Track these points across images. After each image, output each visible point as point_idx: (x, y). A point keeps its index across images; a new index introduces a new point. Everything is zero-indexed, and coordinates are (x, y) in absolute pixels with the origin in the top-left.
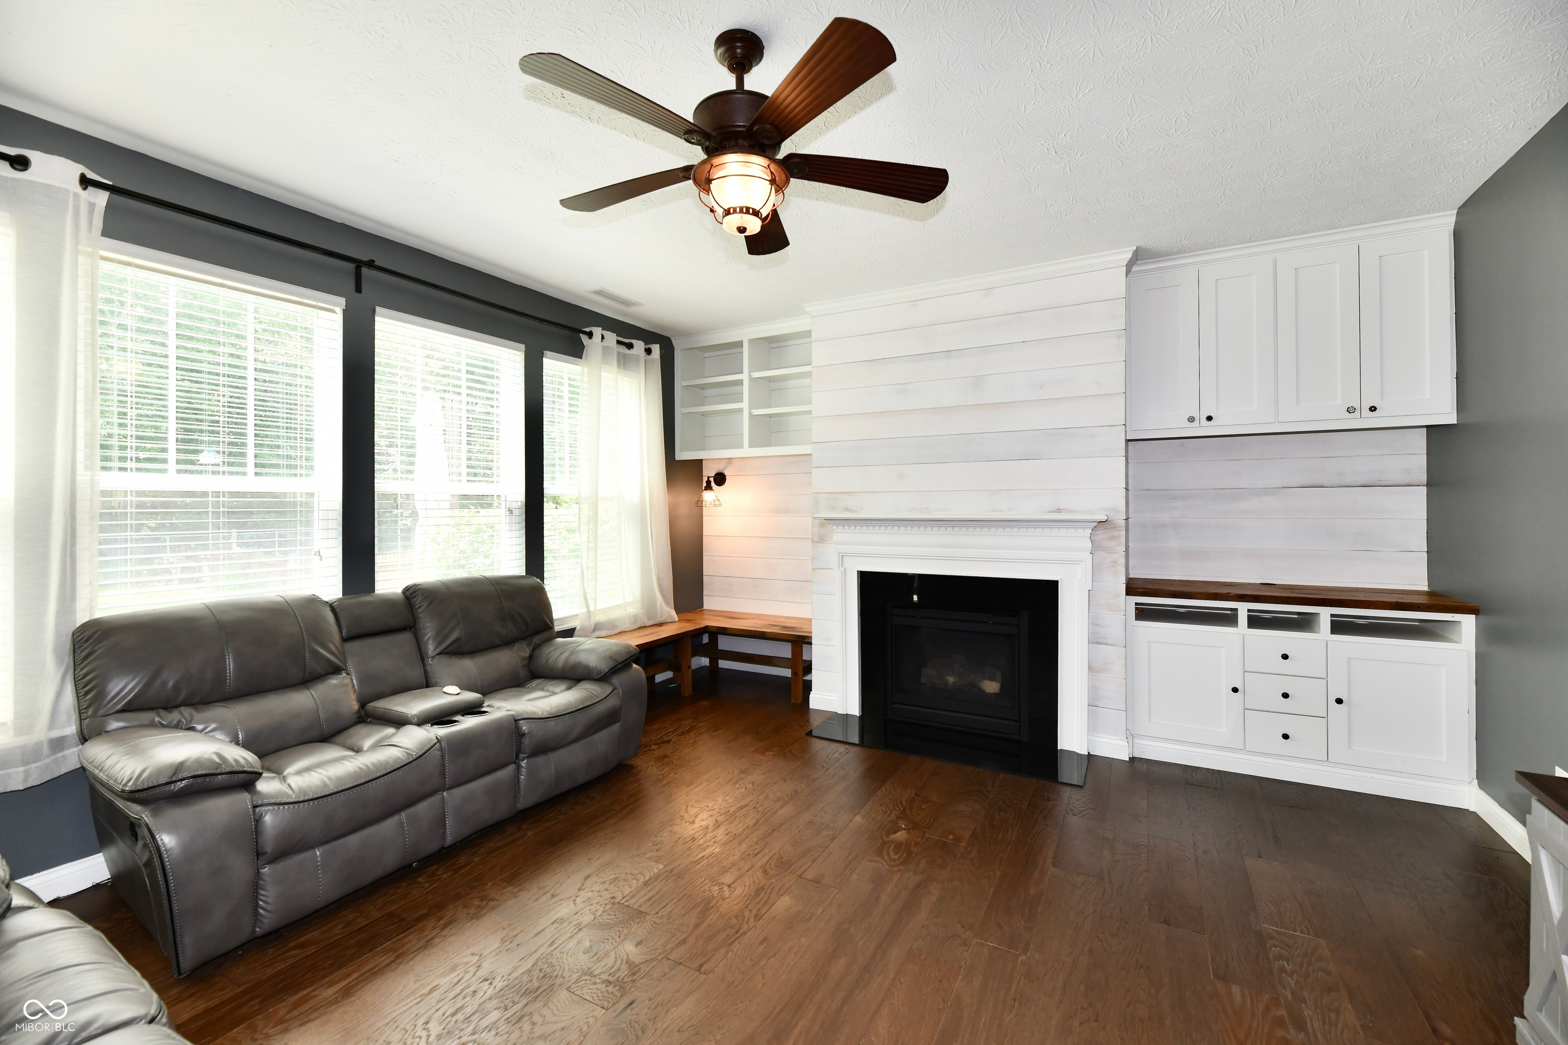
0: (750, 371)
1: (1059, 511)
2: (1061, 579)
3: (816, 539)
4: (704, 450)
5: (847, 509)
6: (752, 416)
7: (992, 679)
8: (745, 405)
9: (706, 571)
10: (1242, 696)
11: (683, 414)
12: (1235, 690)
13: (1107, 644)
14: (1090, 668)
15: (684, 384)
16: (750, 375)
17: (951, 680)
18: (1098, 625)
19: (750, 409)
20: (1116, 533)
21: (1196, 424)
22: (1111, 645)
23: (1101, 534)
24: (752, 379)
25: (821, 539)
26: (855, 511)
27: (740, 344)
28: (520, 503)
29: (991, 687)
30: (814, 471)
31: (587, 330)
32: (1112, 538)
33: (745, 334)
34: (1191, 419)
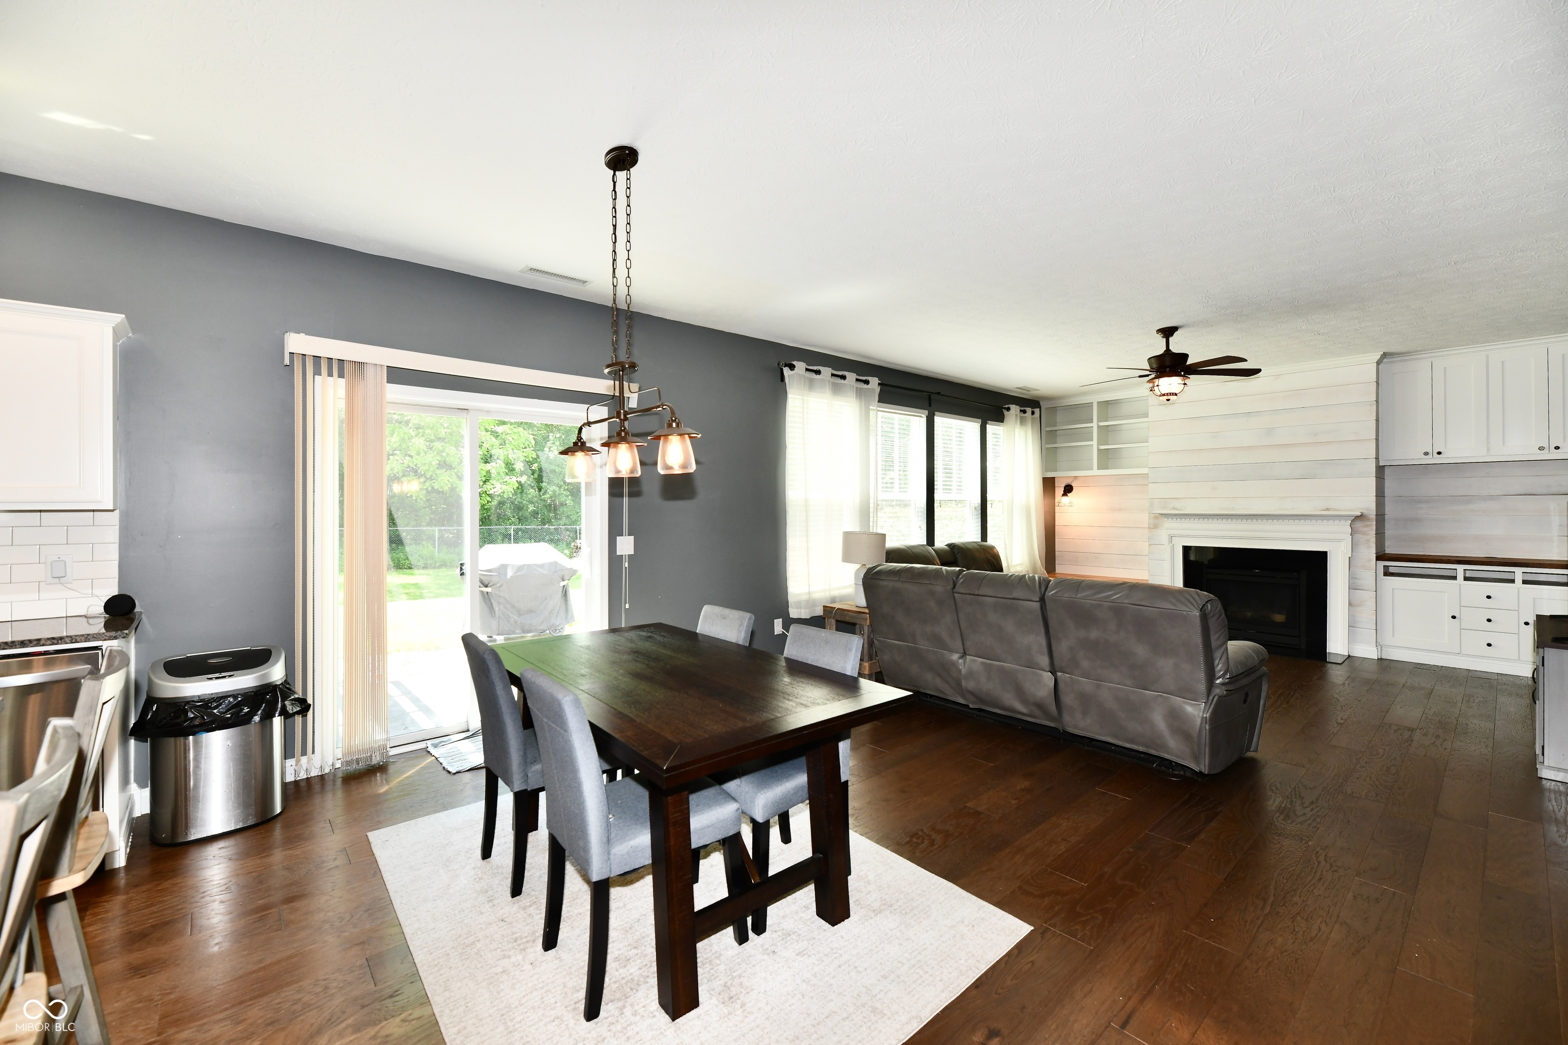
0: (1098, 421)
1: (1328, 509)
2: (1329, 551)
3: (1152, 526)
4: (1057, 471)
5: (1174, 508)
6: (1099, 450)
7: (1280, 613)
8: (1095, 443)
9: (1057, 549)
10: (1459, 621)
11: (1047, 448)
12: (1454, 617)
13: (1362, 590)
14: (1350, 604)
15: (1048, 429)
16: (1098, 424)
17: (1249, 614)
18: (1356, 578)
19: (1098, 445)
20: (1369, 523)
21: (1430, 456)
22: (1366, 590)
23: (1358, 524)
24: (1099, 427)
25: (1156, 527)
26: (1180, 510)
27: (1090, 405)
28: (977, 505)
29: (1279, 618)
30: (1149, 484)
31: (1006, 406)
32: (1366, 526)
33: (1095, 399)
34: (1426, 454)
